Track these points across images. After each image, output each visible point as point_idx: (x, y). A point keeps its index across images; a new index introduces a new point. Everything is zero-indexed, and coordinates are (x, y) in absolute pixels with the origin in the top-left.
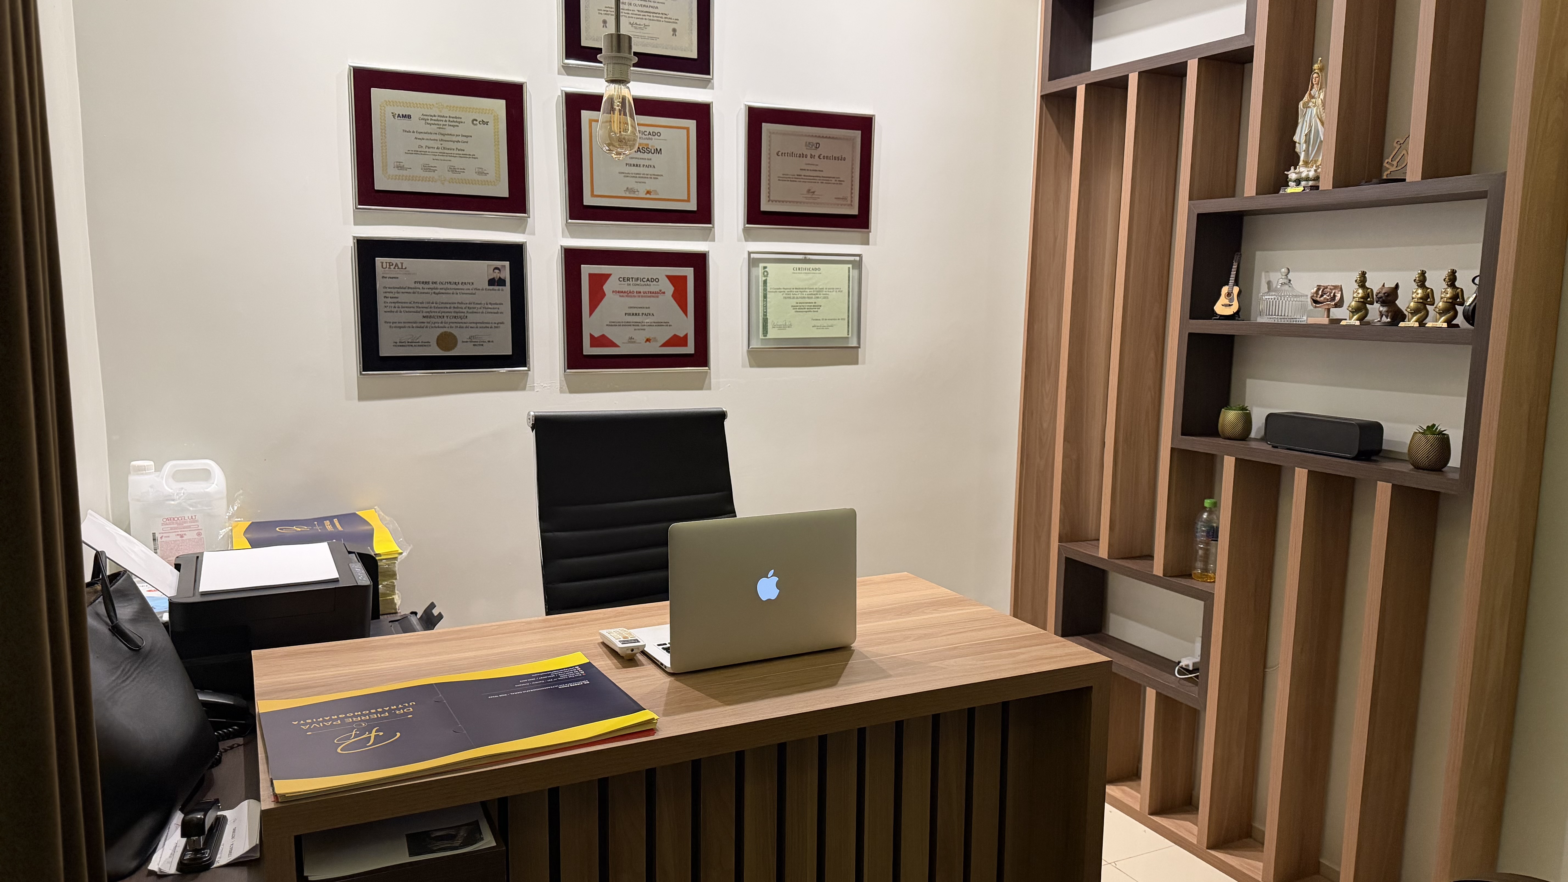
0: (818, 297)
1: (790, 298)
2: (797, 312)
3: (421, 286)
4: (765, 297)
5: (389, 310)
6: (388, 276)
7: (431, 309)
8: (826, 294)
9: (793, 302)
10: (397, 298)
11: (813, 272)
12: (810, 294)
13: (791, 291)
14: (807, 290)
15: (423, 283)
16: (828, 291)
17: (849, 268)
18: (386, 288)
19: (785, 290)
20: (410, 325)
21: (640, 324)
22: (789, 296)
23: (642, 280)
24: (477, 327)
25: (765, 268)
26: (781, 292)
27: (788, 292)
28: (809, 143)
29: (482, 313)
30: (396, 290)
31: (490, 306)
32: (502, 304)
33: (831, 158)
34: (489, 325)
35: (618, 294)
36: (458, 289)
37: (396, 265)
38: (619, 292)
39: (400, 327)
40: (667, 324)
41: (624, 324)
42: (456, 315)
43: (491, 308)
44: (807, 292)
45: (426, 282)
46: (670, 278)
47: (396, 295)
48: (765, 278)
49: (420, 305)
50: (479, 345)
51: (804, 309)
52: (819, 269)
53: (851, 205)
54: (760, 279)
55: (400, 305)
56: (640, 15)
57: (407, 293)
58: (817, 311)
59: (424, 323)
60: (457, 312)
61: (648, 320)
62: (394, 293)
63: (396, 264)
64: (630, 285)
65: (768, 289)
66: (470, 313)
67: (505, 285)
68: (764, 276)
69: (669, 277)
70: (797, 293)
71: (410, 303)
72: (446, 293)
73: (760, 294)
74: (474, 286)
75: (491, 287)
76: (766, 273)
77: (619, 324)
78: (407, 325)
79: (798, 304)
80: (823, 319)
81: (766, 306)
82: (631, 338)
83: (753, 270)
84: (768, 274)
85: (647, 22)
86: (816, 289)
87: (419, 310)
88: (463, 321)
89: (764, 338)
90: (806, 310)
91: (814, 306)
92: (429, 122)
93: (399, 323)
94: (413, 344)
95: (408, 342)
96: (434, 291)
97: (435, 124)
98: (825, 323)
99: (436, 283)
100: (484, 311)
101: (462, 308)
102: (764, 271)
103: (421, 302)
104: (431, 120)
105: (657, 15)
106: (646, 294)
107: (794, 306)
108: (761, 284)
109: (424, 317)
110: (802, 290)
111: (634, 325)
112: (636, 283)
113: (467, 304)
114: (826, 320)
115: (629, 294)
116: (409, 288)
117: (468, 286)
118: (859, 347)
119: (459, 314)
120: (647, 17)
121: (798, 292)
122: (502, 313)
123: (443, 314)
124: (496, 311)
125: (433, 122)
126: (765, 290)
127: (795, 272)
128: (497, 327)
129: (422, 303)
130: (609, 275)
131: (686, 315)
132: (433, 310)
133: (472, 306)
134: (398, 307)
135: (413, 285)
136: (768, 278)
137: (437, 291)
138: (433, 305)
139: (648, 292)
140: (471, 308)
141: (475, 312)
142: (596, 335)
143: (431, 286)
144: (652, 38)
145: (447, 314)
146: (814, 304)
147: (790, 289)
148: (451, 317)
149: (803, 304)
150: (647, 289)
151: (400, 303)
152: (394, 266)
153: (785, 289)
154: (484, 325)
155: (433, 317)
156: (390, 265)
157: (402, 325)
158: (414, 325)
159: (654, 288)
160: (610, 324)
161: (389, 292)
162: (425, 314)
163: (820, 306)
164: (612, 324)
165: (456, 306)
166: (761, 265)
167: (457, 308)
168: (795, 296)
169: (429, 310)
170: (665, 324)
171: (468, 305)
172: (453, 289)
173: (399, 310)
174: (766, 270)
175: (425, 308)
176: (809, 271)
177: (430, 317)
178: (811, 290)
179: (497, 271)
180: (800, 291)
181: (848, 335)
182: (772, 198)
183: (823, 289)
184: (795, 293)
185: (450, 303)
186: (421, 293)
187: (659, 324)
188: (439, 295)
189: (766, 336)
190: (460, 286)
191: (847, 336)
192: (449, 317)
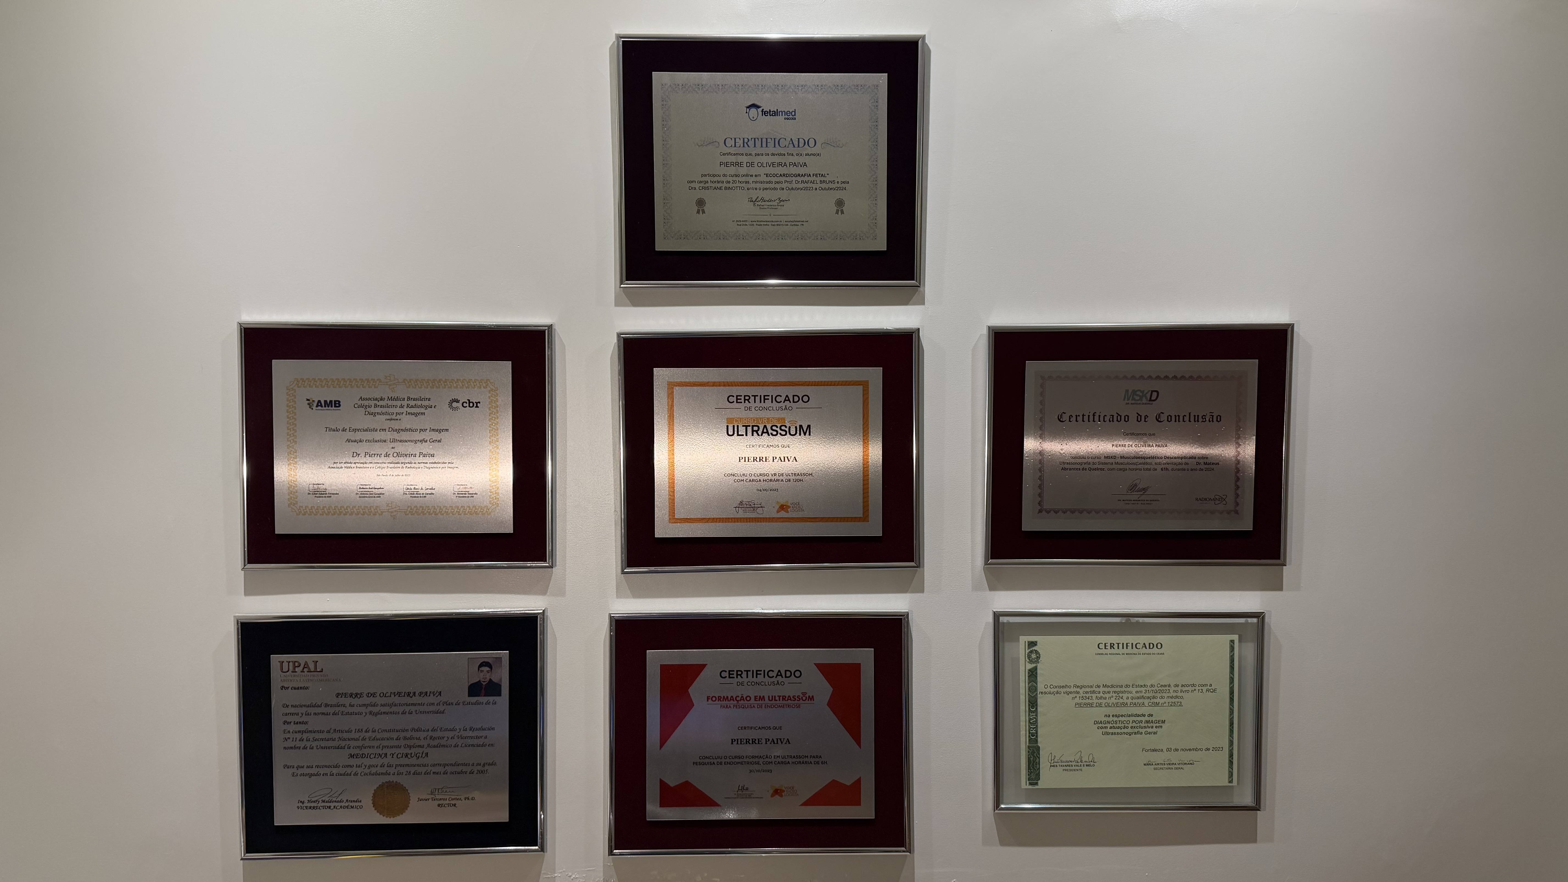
0: (1157, 704)
1: (1091, 705)
2: (1108, 734)
3: (347, 701)
4: (1033, 703)
5: (292, 744)
6: (291, 685)
7: (363, 742)
8: (1177, 697)
9: (1099, 713)
10: (306, 723)
11: (1144, 650)
12: (1138, 698)
13: (1094, 692)
14: (1130, 689)
15: (351, 695)
16: (1181, 691)
17: (1232, 641)
18: (287, 706)
19: (1078, 690)
20: (328, 771)
21: (761, 760)
22: (1087, 701)
23: (767, 674)
24: (445, 773)
25: (1032, 644)
26: (1071, 693)
27: (1087, 692)
28: (1134, 392)
29: (456, 746)
30: (304, 710)
31: (470, 734)
32: (493, 729)
33: (1187, 419)
34: (468, 769)
35: (717, 702)
36: (413, 704)
37: (306, 665)
38: (719, 699)
39: (311, 775)
40: (817, 760)
41: (728, 760)
42: (408, 751)
43: (472, 737)
44: (1130, 692)
45: (357, 694)
46: (825, 669)
47: (305, 719)
48: (1034, 665)
49: (345, 735)
50: (449, 805)
51: (1125, 727)
52: (1160, 646)
53: (1236, 512)
54: (1022, 668)
55: (311, 736)
56: (770, 182)
57: (323, 714)
58: (1155, 733)
59: (351, 766)
60: (410, 747)
61: (778, 751)
62: (300, 715)
63: (306, 663)
64: (742, 684)
65: (1041, 687)
66: (434, 747)
67: (499, 694)
68: (1031, 662)
69: (821, 667)
70: (1107, 696)
71: (328, 732)
72: (391, 713)
73: (1022, 698)
74: (443, 699)
75: (474, 699)
76: (1034, 656)
77: (719, 760)
78: (322, 771)
79: (1111, 719)
80: (1169, 750)
81: (1036, 721)
82: (743, 787)
83: (1008, 649)
84: (1038, 657)
85: (784, 195)
86: (1152, 686)
87: (343, 743)
88: (421, 761)
89: (1031, 787)
90: (1129, 730)
91: (1147, 722)
92: (372, 410)
93: (308, 767)
94: (332, 805)
95: (323, 801)
96: (370, 709)
97: (383, 414)
98: (1174, 757)
99: (373, 695)
100: (460, 742)
101: (419, 739)
102: (1031, 652)
103: (347, 729)
104: (376, 406)
105: (806, 179)
106: (773, 702)
107: (1101, 722)
108: (1023, 677)
109: (352, 756)
110: (1118, 689)
111: (748, 763)
112: (755, 679)
113: (428, 730)
114: (1177, 750)
115: (739, 701)
116: (327, 705)
117: (432, 699)
118: (1256, 808)
119: (413, 751)
120: (784, 185)
121: (1109, 692)
122: (492, 745)
123: (385, 751)
124: (480, 741)
125: (379, 410)
126: (1033, 689)
127: (1104, 651)
128: (482, 772)
129: (349, 731)
130: (702, 667)
131: (858, 741)
132: (367, 743)
133: (439, 734)
134: (308, 740)
135: (335, 701)
136: (1039, 666)
137: (375, 709)
138: (367, 735)
139: (779, 697)
140: (435, 738)
141: (443, 746)
142: (672, 783)
143: (366, 700)
144: (795, 223)
145: (393, 751)
146: (1147, 718)
147: (1091, 687)
148: (399, 756)
149: (1121, 719)
150: (777, 691)
151: (310, 731)
152: (301, 668)
153: (1078, 687)
154: (459, 769)
155: (368, 756)
156: (295, 667)
157: (314, 771)
158: (335, 771)
159: (790, 688)
160: (702, 761)
161: (292, 714)
162: (353, 751)
163: (1163, 722)
164: (705, 761)
165: (408, 735)
166: (1024, 639)
167: (411, 738)
168: (1103, 701)
169: (360, 743)
170: (813, 760)
171: (430, 733)
172: (404, 704)
173: (308, 744)
174: (1035, 648)
175: (353, 739)
176: (1135, 650)
177: (363, 756)
178: (1139, 689)
179: (486, 669)
180: (1115, 692)
181: (1231, 782)
182: (1046, 506)
183: (1169, 686)
184: (1101, 694)
185: (397, 731)
186: (348, 713)
187: (801, 760)
188: (379, 716)
189: (1037, 784)
190: (416, 699)
191: (1226, 783)
192: (395, 756)
